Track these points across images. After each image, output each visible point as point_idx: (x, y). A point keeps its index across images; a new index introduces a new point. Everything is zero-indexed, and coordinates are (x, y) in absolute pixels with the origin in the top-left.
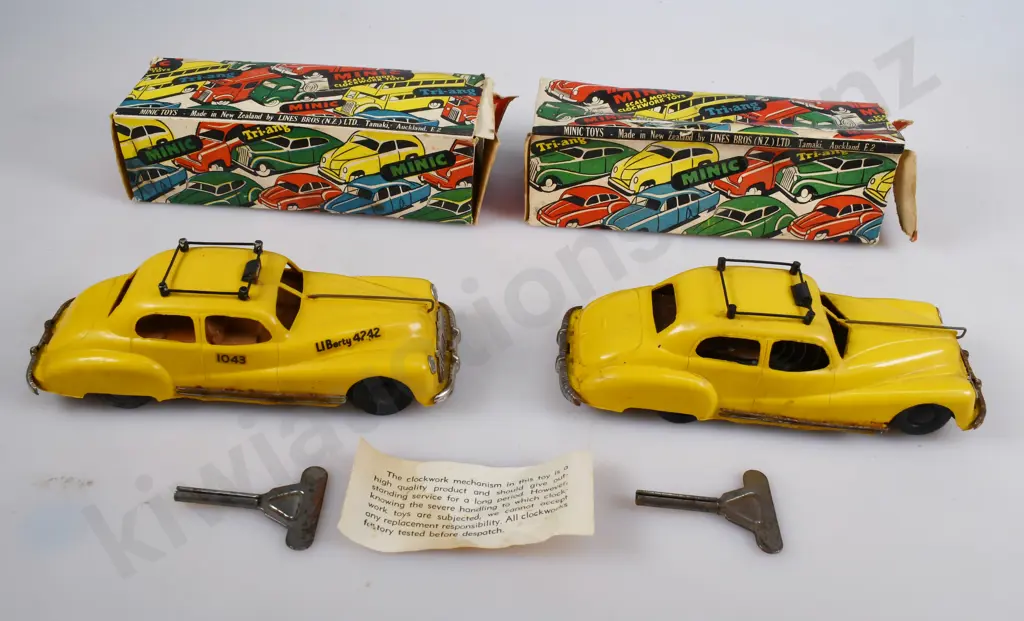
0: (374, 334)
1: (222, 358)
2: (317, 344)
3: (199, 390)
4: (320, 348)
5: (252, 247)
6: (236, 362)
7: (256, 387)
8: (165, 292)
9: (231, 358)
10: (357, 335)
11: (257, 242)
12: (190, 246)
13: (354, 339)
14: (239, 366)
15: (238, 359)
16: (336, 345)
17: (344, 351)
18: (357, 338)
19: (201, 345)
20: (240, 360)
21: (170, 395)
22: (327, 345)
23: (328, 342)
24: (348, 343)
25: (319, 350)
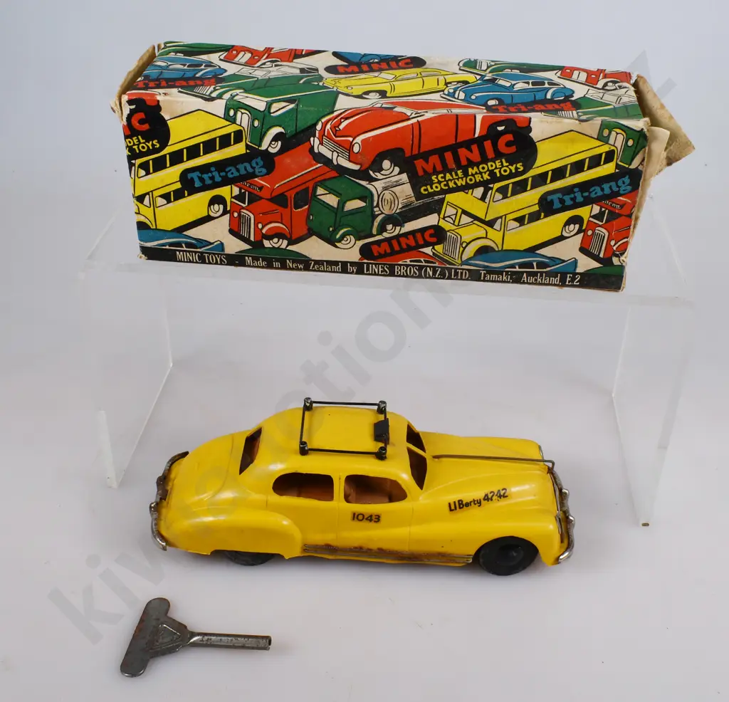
0: (502, 496)
1: (356, 517)
2: (450, 504)
3: (329, 548)
4: (453, 507)
5: (376, 407)
6: (371, 520)
7: (385, 546)
8: (304, 451)
9: (366, 517)
10: (486, 495)
11: (381, 402)
12: (314, 405)
13: (484, 499)
14: (372, 524)
15: (373, 518)
16: (468, 505)
17: (474, 510)
18: (487, 498)
19: (339, 504)
20: (375, 519)
21: (297, 552)
22: (459, 504)
23: (460, 502)
24: (479, 503)
25: (451, 510)
